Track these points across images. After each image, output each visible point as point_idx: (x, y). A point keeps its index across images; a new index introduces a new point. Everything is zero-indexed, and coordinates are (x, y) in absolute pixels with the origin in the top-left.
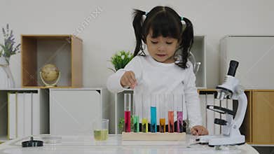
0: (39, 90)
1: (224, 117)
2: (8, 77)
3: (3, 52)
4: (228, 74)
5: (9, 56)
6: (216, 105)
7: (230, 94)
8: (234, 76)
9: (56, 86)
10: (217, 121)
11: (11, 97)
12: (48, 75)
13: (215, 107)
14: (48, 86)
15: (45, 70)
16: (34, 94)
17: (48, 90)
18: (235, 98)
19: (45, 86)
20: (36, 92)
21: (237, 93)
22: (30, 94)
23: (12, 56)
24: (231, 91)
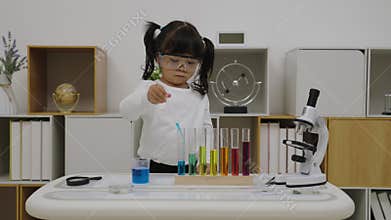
0: (51, 117)
2: (10, 100)
3: (4, 69)
4: (308, 104)
5: (11, 73)
6: (294, 140)
7: (310, 126)
8: (314, 106)
9: (73, 112)
10: (295, 158)
11: (14, 126)
12: (63, 99)
13: (294, 142)
14: (63, 112)
15: (58, 92)
16: (45, 123)
17: (63, 117)
18: (315, 131)
19: (59, 112)
20: (47, 119)
21: (318, 125)
22: (39, 123)
23: (15, 73)
24: (310, 124)
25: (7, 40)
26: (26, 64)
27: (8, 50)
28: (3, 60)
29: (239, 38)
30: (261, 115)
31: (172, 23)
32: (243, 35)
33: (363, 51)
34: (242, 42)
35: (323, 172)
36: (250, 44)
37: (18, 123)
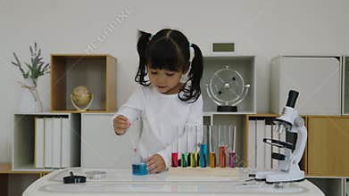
0: (70, 114)
1: (283, 151)
2: (36, 100)
3: (30, 74)
4: (287, 105)
5: (36, 77)
6: (274, 138)
7: (289, 126)
8: (293, 107)
9: (88, 110)
10: (274, 156)
11: (39, 122)
12: (81, 99)
13: (273, 141)
14: (79, 110)
15: (76, 93)
16: (64, 119)
17: (79, 115)
18: (294, 130)
19: (76, 110)
20: (67, 116)
21: (297, 125)
22: (59, 119)
23: (39, 77)
24: (290, 124)
25: (33, 49)
26: (49, 70)
27: (34, 57)
28: (30, 67)
29: (230, 47)
30: (249, 114)
31: (162, 31)
32: (233, 44)
33: (338, 58)
34: (233, 50)
35: (301, 169)
36: (239, 52)
37: (42, 120)
